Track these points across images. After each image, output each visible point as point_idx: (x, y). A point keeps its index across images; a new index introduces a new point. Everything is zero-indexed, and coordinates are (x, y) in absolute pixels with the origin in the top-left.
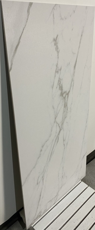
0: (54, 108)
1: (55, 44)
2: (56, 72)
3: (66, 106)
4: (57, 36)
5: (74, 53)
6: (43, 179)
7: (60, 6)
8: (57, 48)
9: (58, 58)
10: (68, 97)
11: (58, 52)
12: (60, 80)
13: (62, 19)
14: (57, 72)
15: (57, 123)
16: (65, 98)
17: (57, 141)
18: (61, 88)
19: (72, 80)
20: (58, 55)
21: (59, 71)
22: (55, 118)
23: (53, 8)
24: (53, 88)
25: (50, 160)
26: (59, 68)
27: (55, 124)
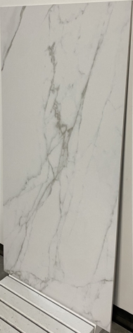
0: (46, 138)
1: (50, 54)
2: (50, 90)
3: (65, 147)
4: (54, 44)
5: (82, 74)
6: (26, 228)
7: (58, 6)
8: (53, 59)
9: (54, 72)
10: (69, 136)
11: (55, 65)
12: (56, 104)
13: (61, 22)
14: (52, 90)
15: (50, 164)
16: (64, 133)
17: (49, 190)
18: (58, 115)
19: (78, 114)
20: (54, 69)
21: (56, 91)
22: (48, 155)
23: (50, 10)
24: (45, 108)
25: (37, 209)
26: (56, 86)
27: (47, 163)
